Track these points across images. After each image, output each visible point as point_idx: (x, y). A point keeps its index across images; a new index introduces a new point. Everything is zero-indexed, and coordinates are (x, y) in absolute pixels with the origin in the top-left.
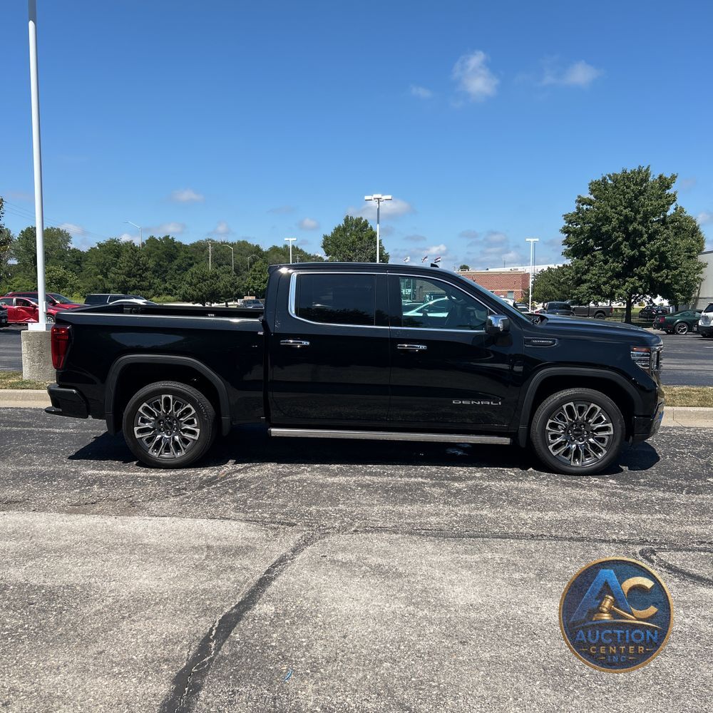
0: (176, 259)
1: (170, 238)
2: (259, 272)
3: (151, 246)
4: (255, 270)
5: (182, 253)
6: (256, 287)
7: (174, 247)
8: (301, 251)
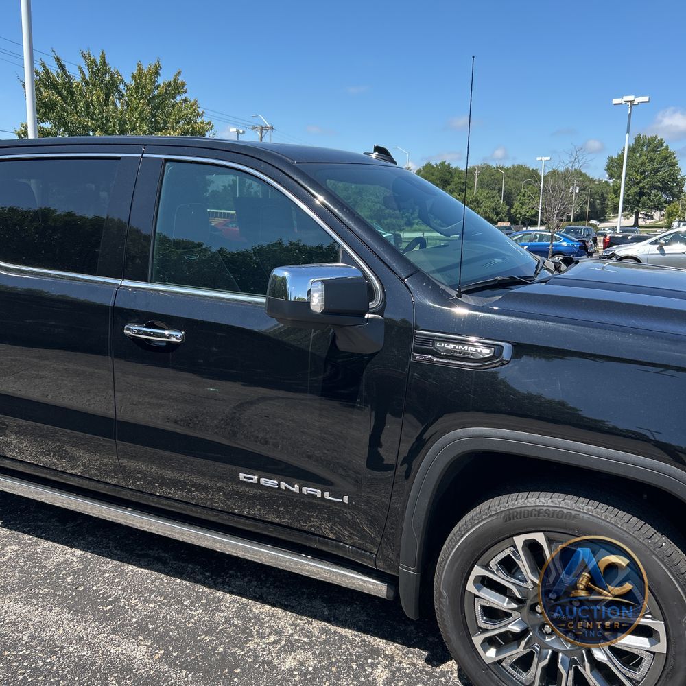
0: (450, 184)
1: (446, 163)
2: (528, 196)
3: (427, 172)
4: (524, 195)
5: (456, 179)
6: (523, 213)
7: (450, 172)
8: (585, 175)
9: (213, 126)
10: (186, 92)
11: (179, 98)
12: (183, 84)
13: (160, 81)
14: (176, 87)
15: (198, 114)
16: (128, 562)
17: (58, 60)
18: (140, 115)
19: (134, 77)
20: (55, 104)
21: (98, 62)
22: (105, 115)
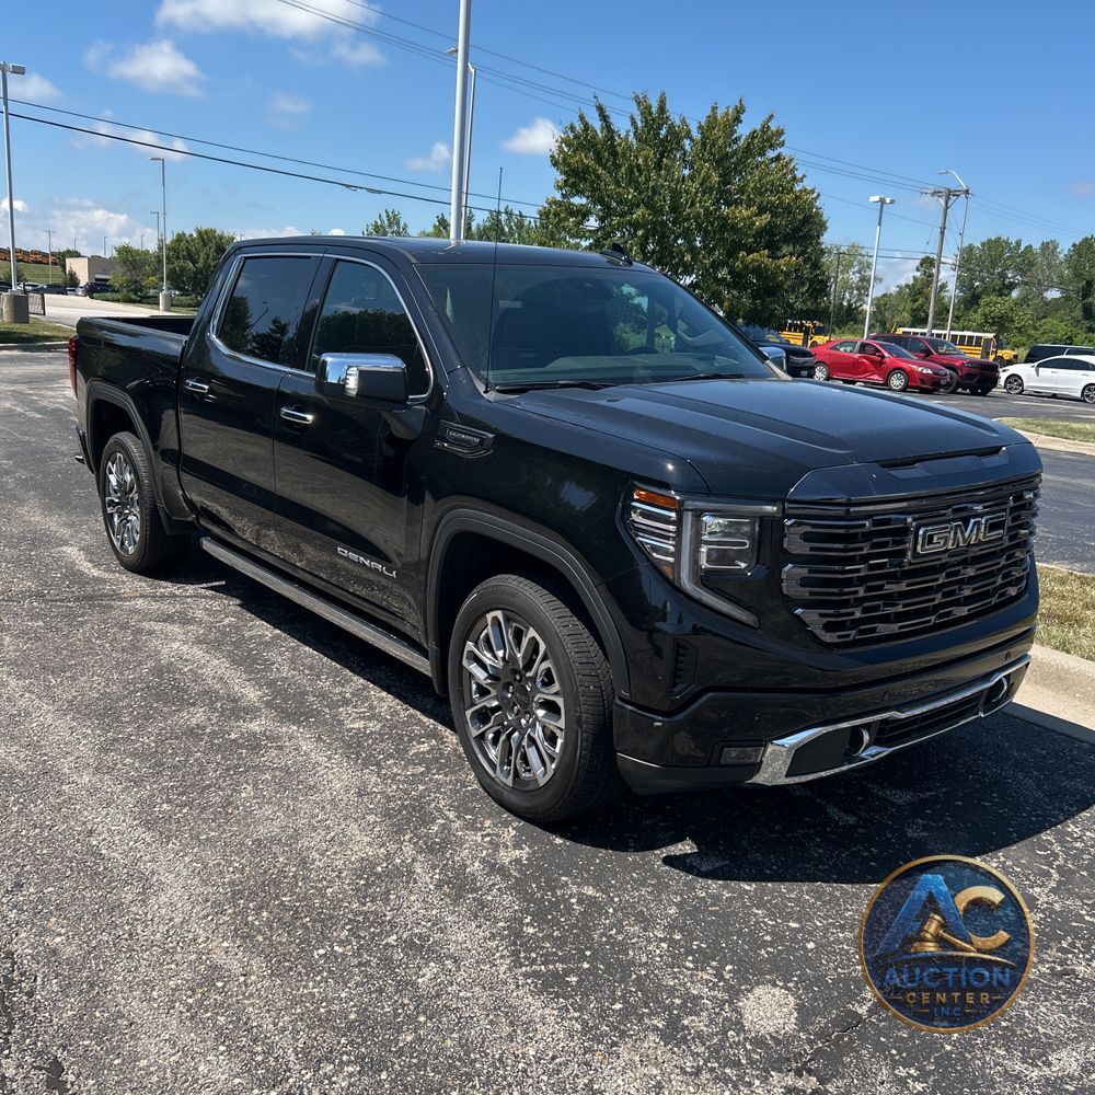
9: (818, 195)
10: (782, 144)
11: (771, 154)
12: (780, 133)
13: (743, 130)
14: (767, 138)
15: (794, 178)
16: (306, 643)
17: (600, 109)
18: (701, 185)
19: (700, 127)
20: (586, 170)
21: (654, 110)
22: (651, 184)
